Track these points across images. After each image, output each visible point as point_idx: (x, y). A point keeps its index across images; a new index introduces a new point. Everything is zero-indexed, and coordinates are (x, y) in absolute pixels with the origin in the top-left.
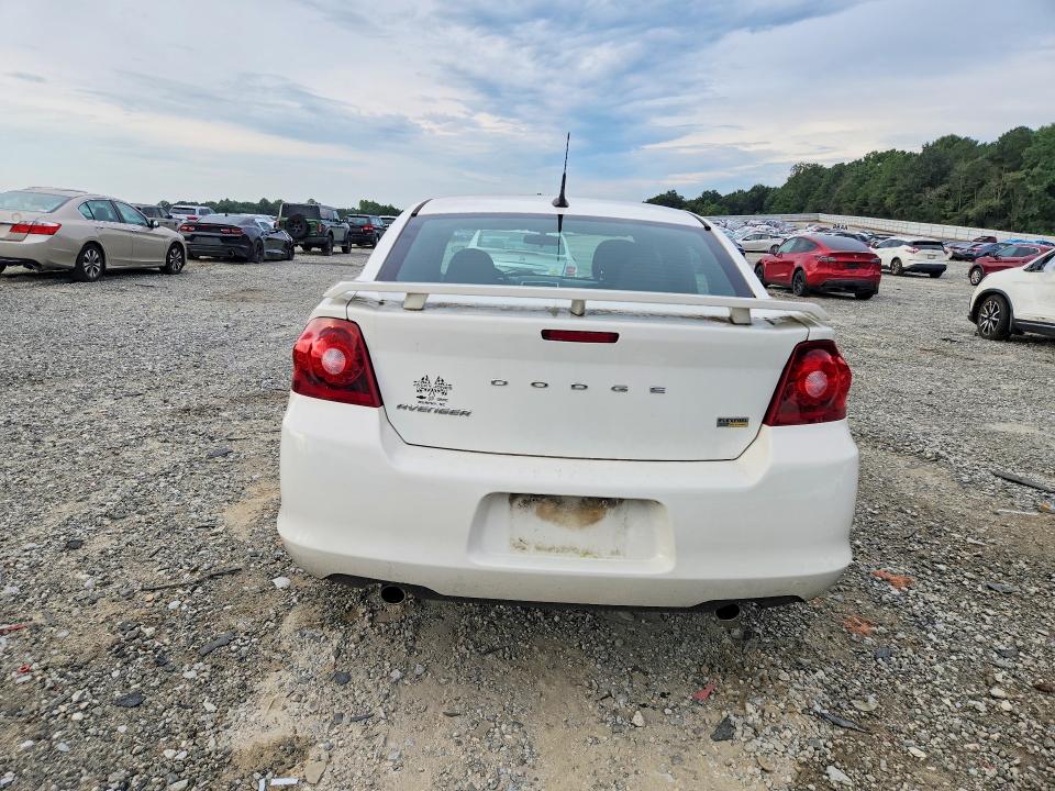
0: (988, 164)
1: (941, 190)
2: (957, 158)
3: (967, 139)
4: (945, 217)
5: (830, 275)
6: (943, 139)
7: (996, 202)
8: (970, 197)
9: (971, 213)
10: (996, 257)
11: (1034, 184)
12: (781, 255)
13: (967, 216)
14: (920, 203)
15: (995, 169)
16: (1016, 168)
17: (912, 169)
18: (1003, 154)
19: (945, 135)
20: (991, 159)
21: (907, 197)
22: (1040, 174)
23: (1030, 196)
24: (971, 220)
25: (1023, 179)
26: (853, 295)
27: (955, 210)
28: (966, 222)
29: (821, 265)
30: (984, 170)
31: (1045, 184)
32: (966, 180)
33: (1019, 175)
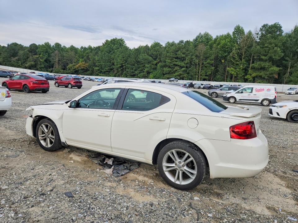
0: (28, 52)
1: (16, 58)
2: (19, 50)
3: (20, 44)
4: (19, 66)
5: (37, 87)
6: (13, 43)
7: (33, 63)
8: (25, 61)
9: (27, 65)
10: (61, 80)
11: (42, 59)
12: (13, 80)
13: (26, 66)
14: (11, 61)
15: (30, 54)
16: (36, 54)
17: (6, 51)
18: (32, 50)
19: (14, 42)
20: (29, 51)
21: (6, 59)
22: (42, 57)
23: (41, 62)
24: (27, 67)
25: (38, 58)
26: (41, 92)
27: (22, 64)
28: (26, 68)
29: (34, 83)
30: (27, 54)
31: (44, 60)
32: (23, 56)
33: (37, 56)
